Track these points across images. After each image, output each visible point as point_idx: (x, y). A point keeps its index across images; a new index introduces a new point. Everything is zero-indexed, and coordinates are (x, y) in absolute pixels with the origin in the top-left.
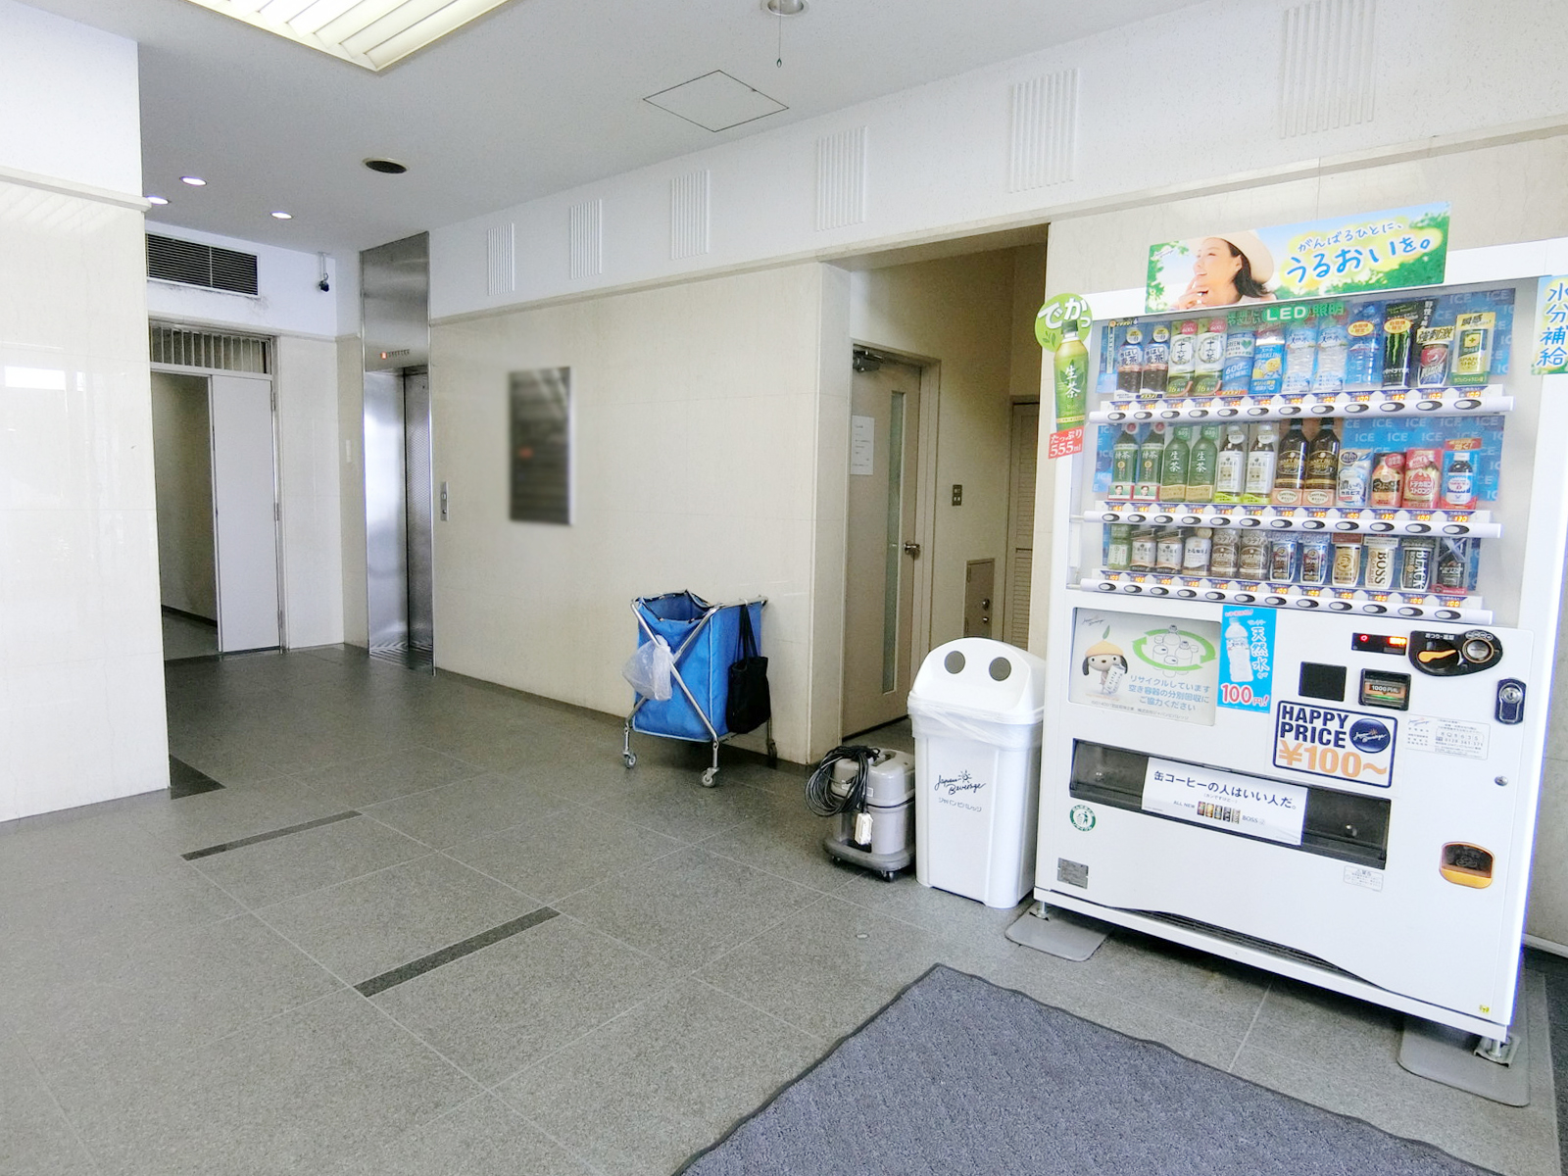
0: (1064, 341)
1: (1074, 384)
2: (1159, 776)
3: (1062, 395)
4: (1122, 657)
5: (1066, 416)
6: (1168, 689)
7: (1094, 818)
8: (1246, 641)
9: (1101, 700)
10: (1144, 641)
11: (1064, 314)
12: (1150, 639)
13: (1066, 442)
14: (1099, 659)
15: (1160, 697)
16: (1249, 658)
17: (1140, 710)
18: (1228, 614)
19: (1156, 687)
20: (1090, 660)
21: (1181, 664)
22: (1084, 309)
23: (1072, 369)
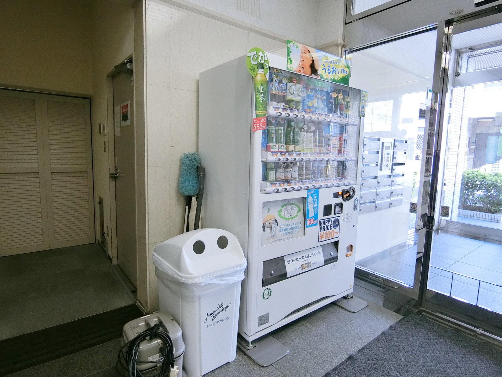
0: (258, 72)
1: (262, 96)
2: (289, 262)
3: (258, 99)
4: (275, 219)
5: (259, 111)
6: (291, 227)
7: (271, 291)
8: (312, 202)
9: (271, 240)
10: (280, 211)
11: (257, 58)
12: (283, 209)
13: (260, 123)
14: (268, 223)
15: (289, 231)
16: (313, 208)
17: (284, 239)
18: (309, 193)
19: (287, 227)
20: (265, 224)
21: (293, 216)
22: (266, 59)
23: (262, 88)
